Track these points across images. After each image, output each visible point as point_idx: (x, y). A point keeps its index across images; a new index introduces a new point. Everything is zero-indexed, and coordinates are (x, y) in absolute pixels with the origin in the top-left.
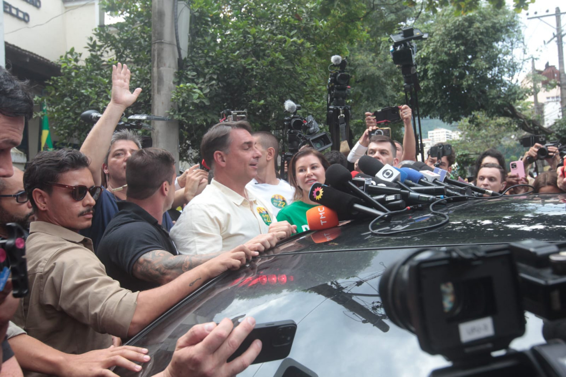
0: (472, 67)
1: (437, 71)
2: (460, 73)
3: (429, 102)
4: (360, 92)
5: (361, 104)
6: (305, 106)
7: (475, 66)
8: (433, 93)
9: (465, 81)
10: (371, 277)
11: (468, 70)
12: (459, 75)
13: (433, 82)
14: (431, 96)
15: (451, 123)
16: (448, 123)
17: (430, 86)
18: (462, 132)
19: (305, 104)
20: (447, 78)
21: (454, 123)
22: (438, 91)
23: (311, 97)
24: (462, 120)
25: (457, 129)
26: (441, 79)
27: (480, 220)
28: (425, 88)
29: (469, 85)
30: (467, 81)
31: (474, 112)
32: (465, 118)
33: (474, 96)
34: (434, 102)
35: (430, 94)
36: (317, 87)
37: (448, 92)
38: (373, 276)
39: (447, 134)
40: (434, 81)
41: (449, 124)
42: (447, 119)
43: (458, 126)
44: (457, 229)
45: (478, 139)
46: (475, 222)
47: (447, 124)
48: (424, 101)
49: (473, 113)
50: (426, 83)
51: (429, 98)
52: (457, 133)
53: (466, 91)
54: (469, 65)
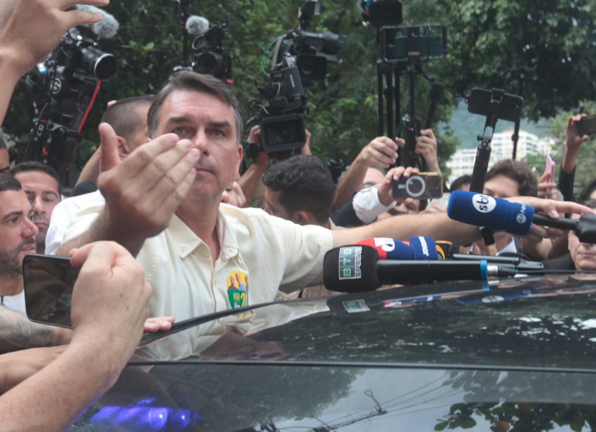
0: (585, 13)
1: (515, 15)
2: (560, 22)
3: (495, 75)
4: (360, 44)
5: (360, 68)
6: (241, 63)
7: (591, 11)
8: (505, 58)
9: (569, 39)
10: (345, 420)
11: (576, 18)
12: (558, 25)
13: (506, 35)
14: (499, 64)
15: (536, 120)
16: (530, 119)
17: (499, 43)
18: (558, 140)
19: (241, 59)
20: (534, 30)
21: (542, 121)
22: (515, 55)
23: (256, 46)
24: (558, 117)
25: (548, 133)
26: (521, 32)
27: (578, 318)
28: (489, 47)
29: (576, 47)
30: (573, 39)
31: (583, 101)
32: (564, 113)
33: (585, 69)
34: (505, 75)
35: (498, 60)
36: (265, 25)
37: (534, 57)
38: (350, 419)
39: (529, 141)
40: (508, 33)
41: (532, 122)
42: (529, 112)
43: (549, 127)
44: (530, 333)
45: (588, 156)
46: (569, 322)
47: (528, 122)
48: (485, 72)
49: (581, 104)
50: (491, 37)
51: (496, 66)
52: (548, 141)
53: (569, 59)
54: (580, 9)
